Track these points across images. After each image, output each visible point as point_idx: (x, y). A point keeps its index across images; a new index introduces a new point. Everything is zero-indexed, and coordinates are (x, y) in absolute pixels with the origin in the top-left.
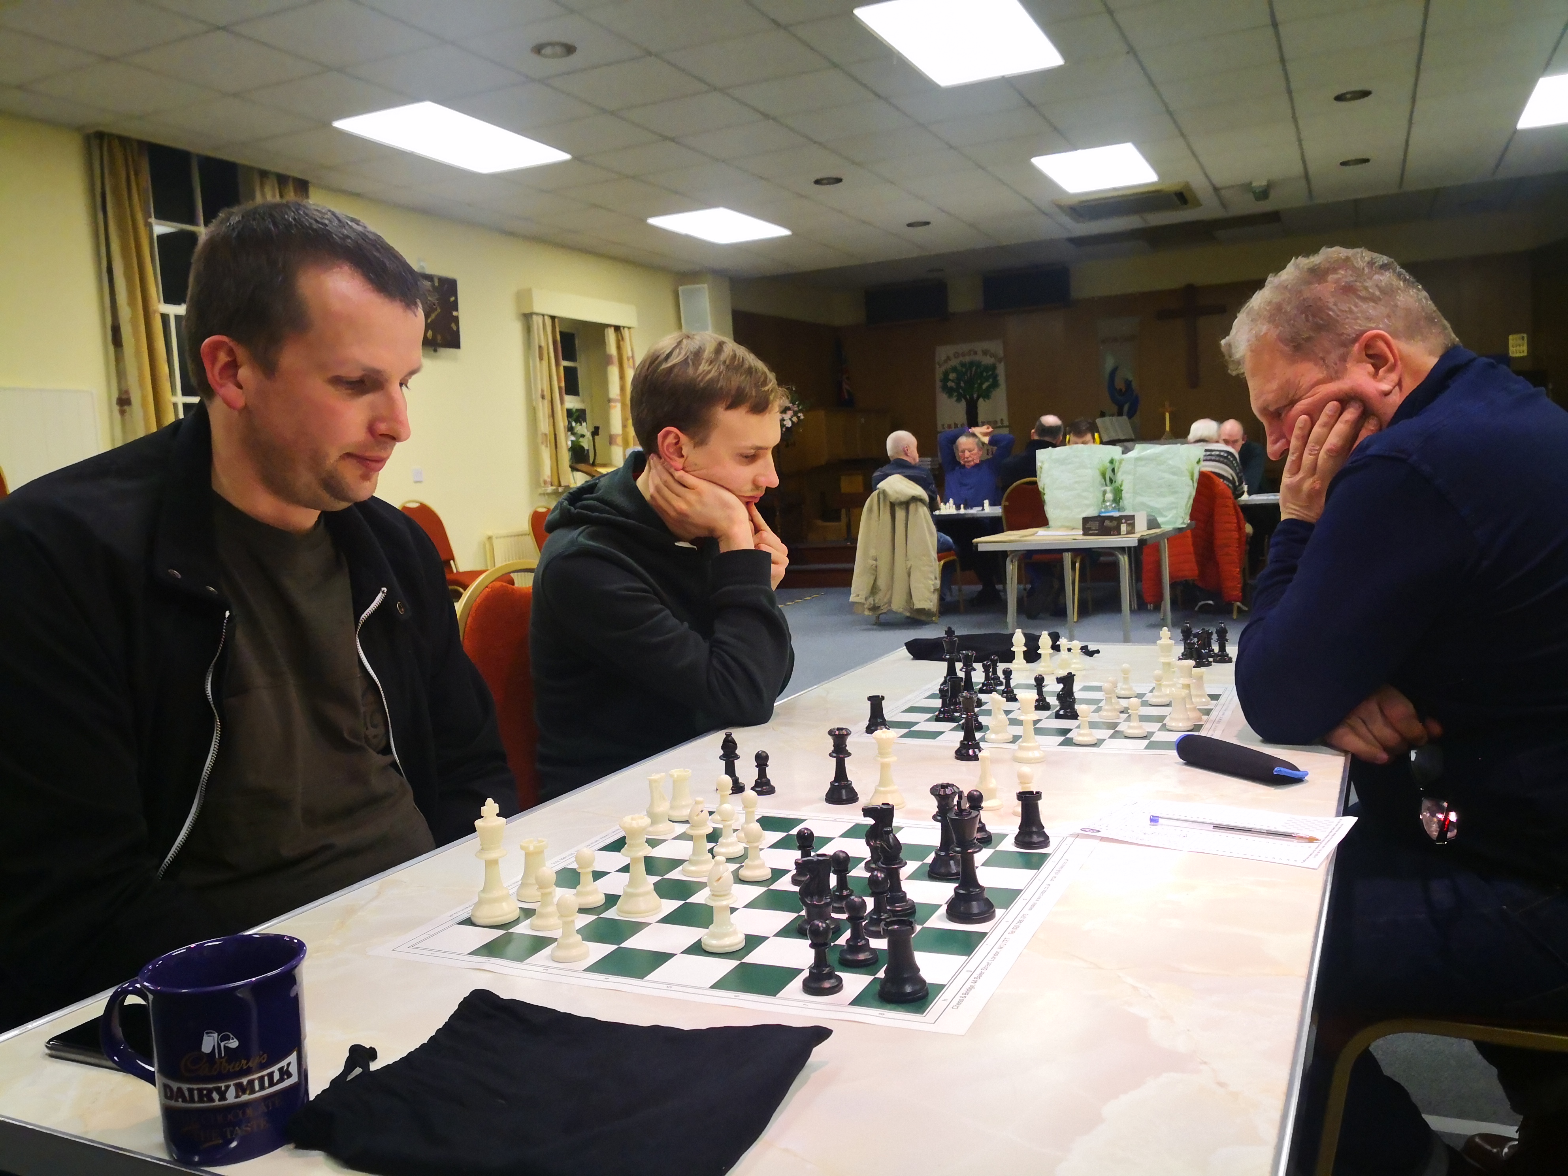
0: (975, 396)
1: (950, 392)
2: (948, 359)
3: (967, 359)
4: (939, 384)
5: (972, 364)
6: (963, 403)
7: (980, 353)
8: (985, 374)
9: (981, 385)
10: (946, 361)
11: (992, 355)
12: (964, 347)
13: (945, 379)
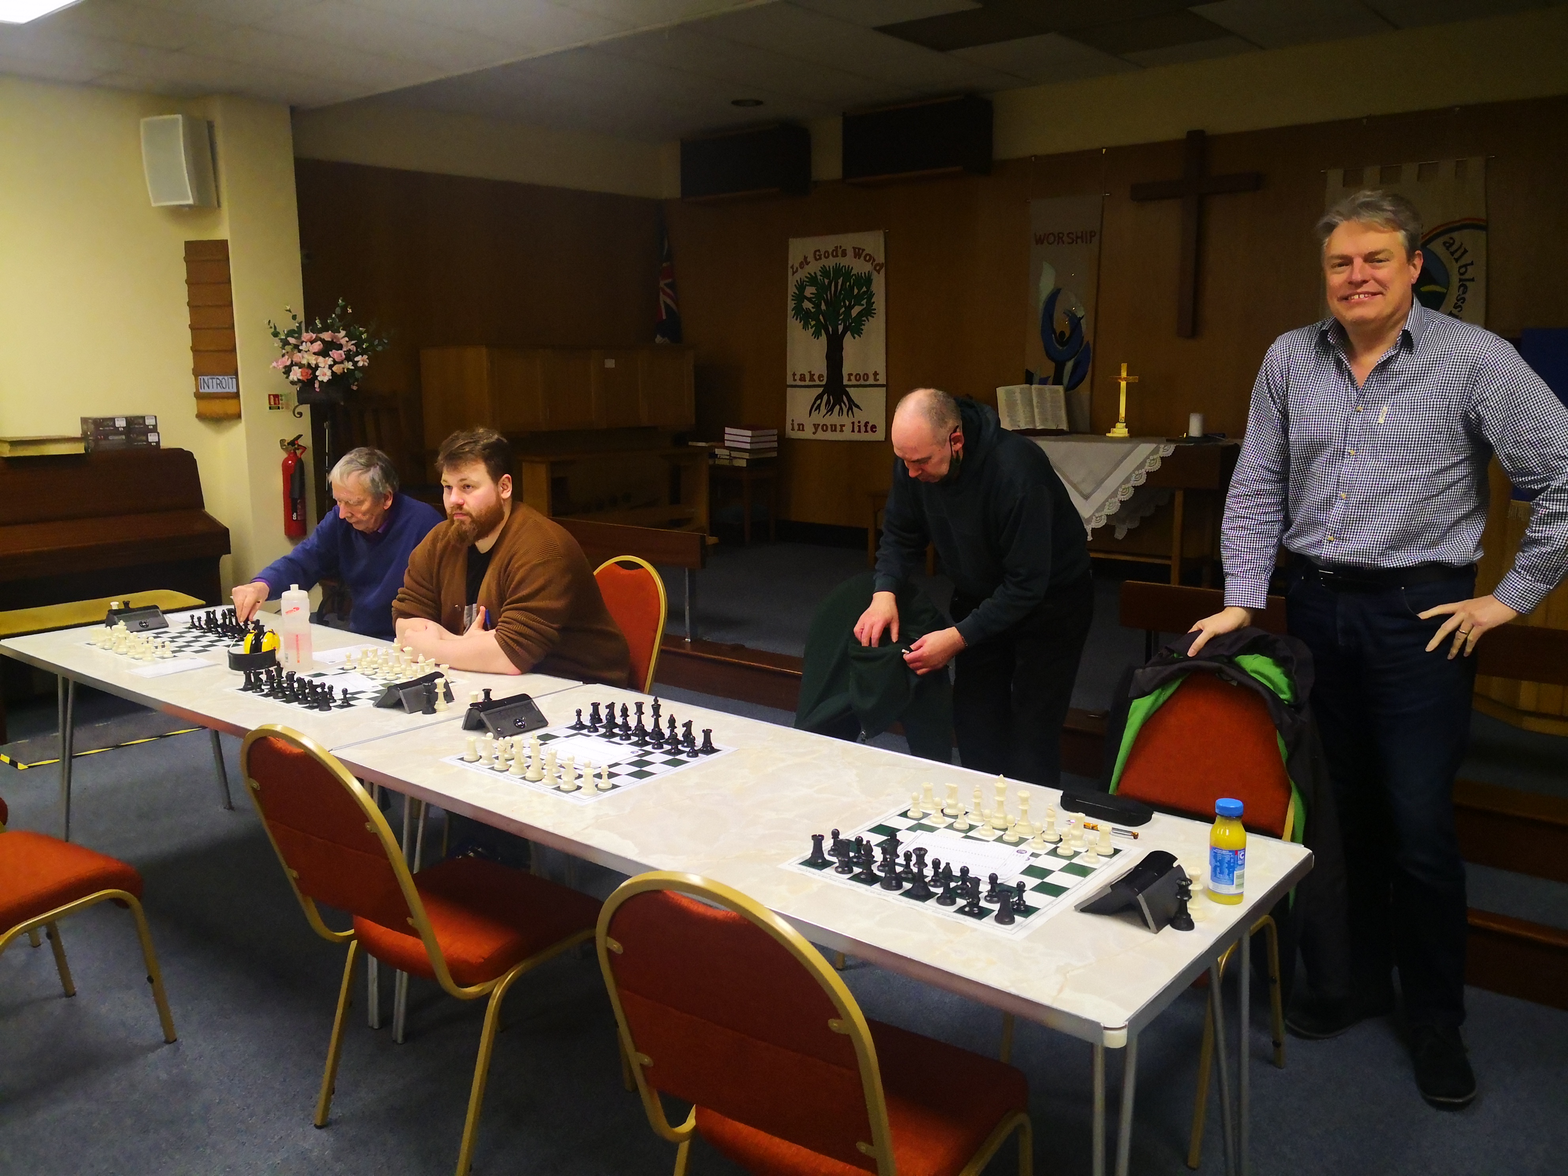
0: (841, 328)
1: (805, 317)
2: (805, 262)
3: (831, 262)
4: (791, 304)
5: (838, 271)
6: (824, 338)
7: (850, 253)
8: (856, 291)
9: (851, 307)
10: (802, 265)
11: (870, 258)
12: (828, 243)
13: (800, 297)
